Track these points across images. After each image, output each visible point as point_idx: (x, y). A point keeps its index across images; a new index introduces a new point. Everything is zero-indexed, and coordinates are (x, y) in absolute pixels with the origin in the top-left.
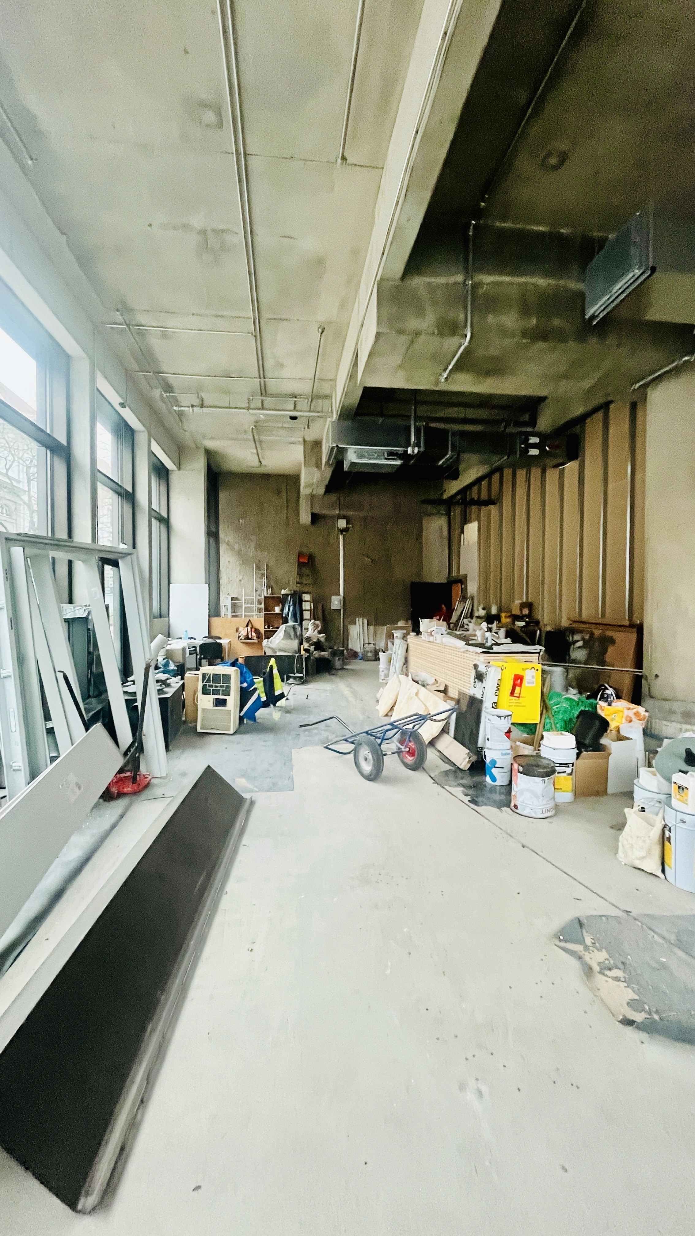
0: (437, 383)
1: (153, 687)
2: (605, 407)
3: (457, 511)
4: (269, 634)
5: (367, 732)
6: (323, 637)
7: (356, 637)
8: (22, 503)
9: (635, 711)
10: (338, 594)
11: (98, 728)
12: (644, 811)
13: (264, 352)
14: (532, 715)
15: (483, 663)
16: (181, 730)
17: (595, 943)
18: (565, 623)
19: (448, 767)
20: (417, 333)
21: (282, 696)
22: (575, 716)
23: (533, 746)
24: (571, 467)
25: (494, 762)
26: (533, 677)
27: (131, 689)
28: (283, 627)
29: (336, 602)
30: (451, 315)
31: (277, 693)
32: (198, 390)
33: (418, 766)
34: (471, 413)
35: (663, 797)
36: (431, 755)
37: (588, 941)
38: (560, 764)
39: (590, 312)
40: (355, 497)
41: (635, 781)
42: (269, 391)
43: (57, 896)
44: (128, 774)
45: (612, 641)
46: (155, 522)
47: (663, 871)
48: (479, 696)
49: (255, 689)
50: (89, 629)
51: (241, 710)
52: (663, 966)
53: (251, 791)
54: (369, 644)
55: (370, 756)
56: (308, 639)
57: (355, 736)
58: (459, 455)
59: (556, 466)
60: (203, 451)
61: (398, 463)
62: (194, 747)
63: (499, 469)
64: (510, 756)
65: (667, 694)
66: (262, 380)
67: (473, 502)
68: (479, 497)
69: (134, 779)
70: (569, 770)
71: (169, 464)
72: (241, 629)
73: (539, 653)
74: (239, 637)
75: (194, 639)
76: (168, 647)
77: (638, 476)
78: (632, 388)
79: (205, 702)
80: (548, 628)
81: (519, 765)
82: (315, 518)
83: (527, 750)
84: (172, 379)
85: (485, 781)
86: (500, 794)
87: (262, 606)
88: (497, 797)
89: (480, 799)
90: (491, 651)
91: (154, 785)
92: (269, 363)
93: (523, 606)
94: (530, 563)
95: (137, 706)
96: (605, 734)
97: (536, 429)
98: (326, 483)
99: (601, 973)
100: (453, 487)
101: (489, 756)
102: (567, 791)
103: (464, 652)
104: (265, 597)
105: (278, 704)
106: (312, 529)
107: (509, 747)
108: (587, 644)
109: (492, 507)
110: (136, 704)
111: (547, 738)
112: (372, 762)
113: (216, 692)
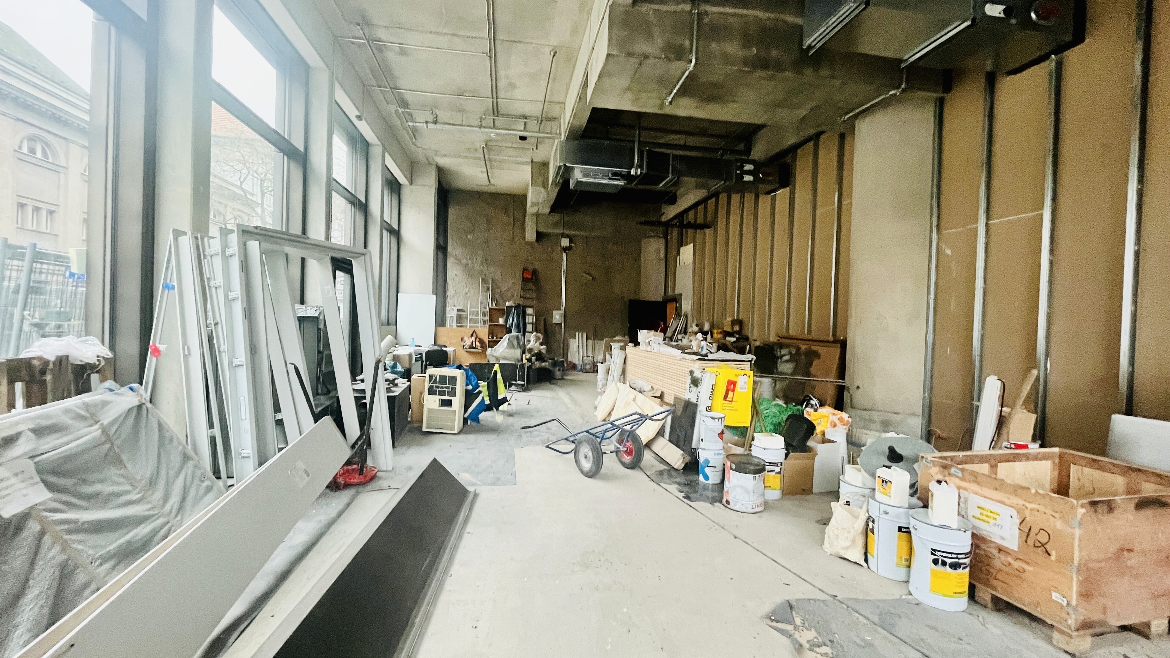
0: (662, 106)
1: (382, 386)
2: (816, 137)
3: (675, 233)
4: (493, 344)
5: (587, 432)
6: (544, 348)
7: (575, 349)
8: (255, 215)
9: (839, 416)
10: (559, 309)
11: (327, 420)
12: (849, 505)
13: (498, 74)
14: (744, 419)
15: (699, 369)
16: (407, 428)
17: (804, 624)
18: (773, 339)
19: (663, 467)
20: (646, 57)
21: (505, 400)
22: (784, 419)
23: (743, 447)
24: (783, 194)
25: (707, 461)
26: (745, 383)
27: (360, 386)
28: (507, 337)
29: (557, 317)
30: (678, 40)
31: (500, 397)
32: (433, 107)
33: (635, 465)
34: (691, 141)
35: (867, 492)
36: (647, 456)
37: (798, 621)
38: (770, 463)
39: (807, 42)
40: (578, 218)
41: (841, 477)
42: (501, 111)
43: (284, 576)
44: (355, 466)
45: (817, 355)
46: (386, 234)
47: (866, 560)
48: (694, 400)
49: (480, 392)
50: (319, 329)
51: (465, 411)
52: (869, 645)
53: (474, 484)
54: (587, 356)
55: (590, 454)
56: (530, 350)
57: (574, 436)
58: (678, 178)
59: (769, 193)
60: (434, 168)
61: (621, 183)
62: (420, 445)
63: (716, 195)
64: (722, 456)
65: (866, 404)
66: (495, 100)
67: (690, 226)
68: (696, 220)
69: (361, 472)
70: (777, 469)
71: (401, 178)
72: (466, 338)
73: (750, 361)
74: (464, 346)
75: (420, 346)
76: (395, 353)
77: (845, 202)
78: (842, 119)
79: (432, 402)
80: (758, 343)
81: (731, 462)
82: (540, 236)
83: (739, 450)
84: (409, 97)
85: (698, 480)
86: (713, 491)
87: (487, 318)
88: (709, 494)
89: (692, 496)
90: (706, 358)
91: (380, 478)
92: (502, 83)
93: (733, 323)
94: (742, 282)
95: (365, 403)
96: (812, 437)
97: (751, 157)
98: (552, 202)
99: (810, 650)
100: (671, 212)
101: (703, 457)
102: (775, 489)
103: (680, 360)
104: (490, 309)
105: (501, 408)
106: (536, 244)
107: (721, 448)
108: (793, 358)
109: (707, 231)
110: (364, 401)
111: (759, 439)
112: (592, 459)
113: (441, 393)
